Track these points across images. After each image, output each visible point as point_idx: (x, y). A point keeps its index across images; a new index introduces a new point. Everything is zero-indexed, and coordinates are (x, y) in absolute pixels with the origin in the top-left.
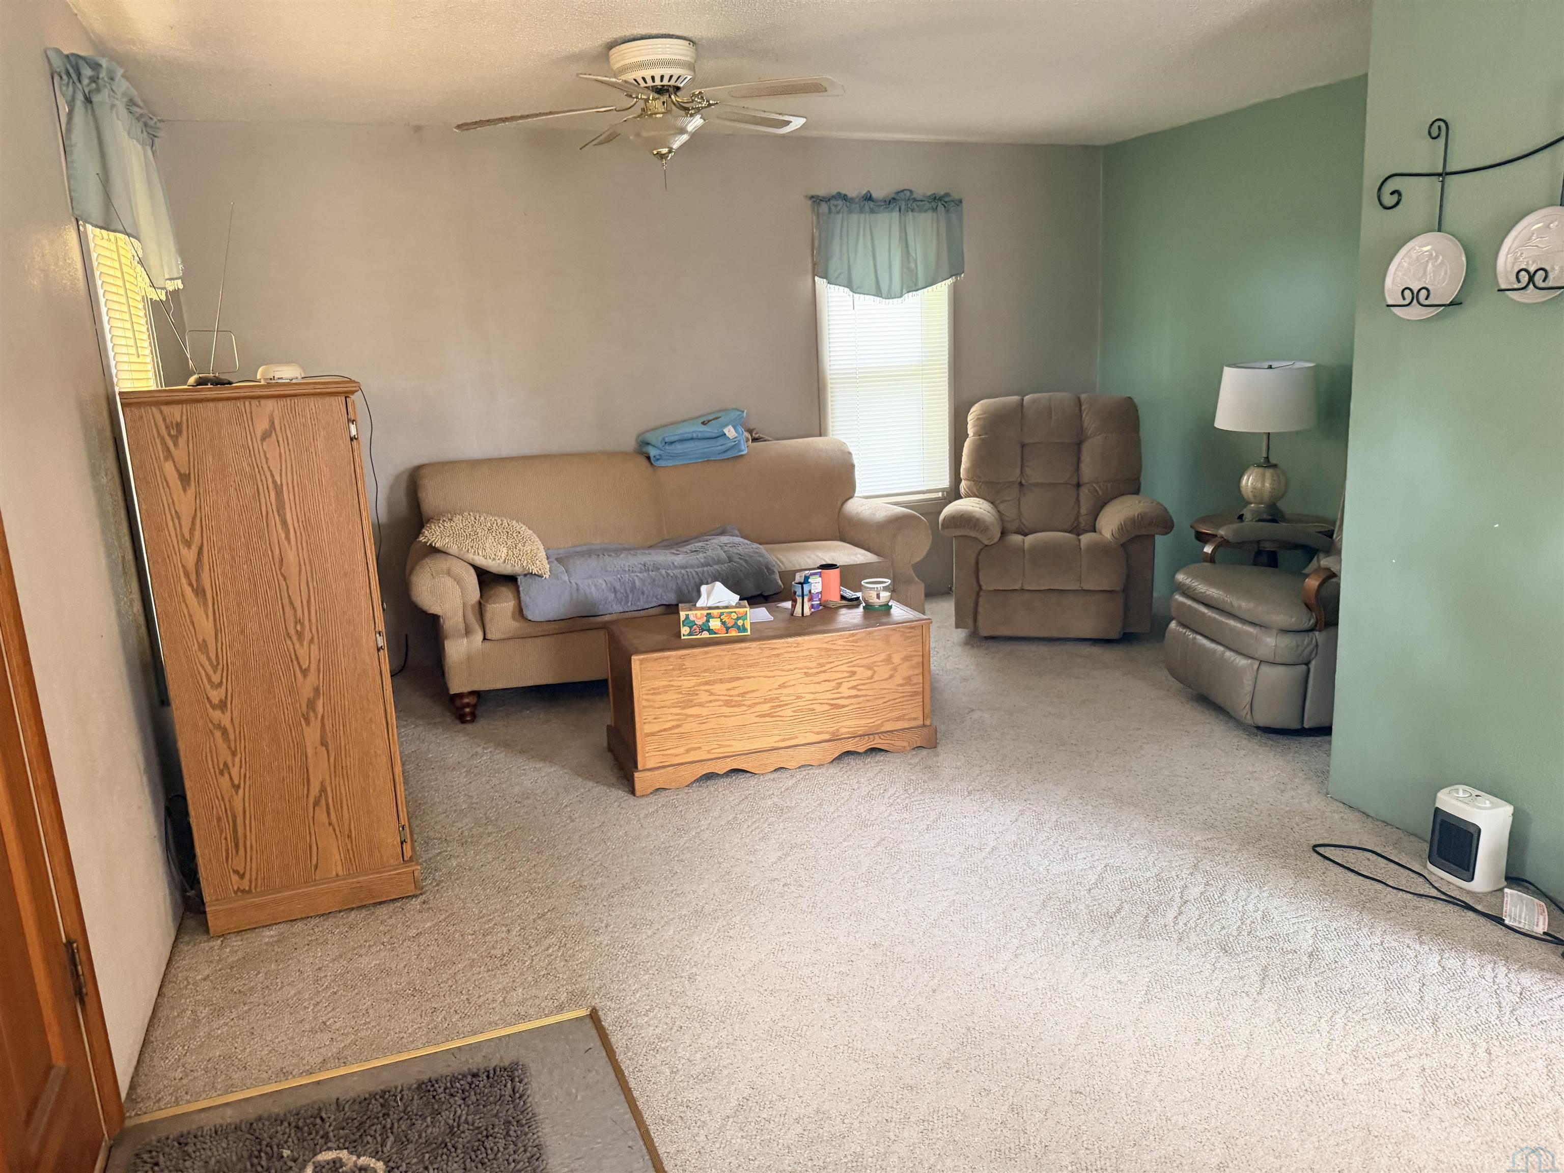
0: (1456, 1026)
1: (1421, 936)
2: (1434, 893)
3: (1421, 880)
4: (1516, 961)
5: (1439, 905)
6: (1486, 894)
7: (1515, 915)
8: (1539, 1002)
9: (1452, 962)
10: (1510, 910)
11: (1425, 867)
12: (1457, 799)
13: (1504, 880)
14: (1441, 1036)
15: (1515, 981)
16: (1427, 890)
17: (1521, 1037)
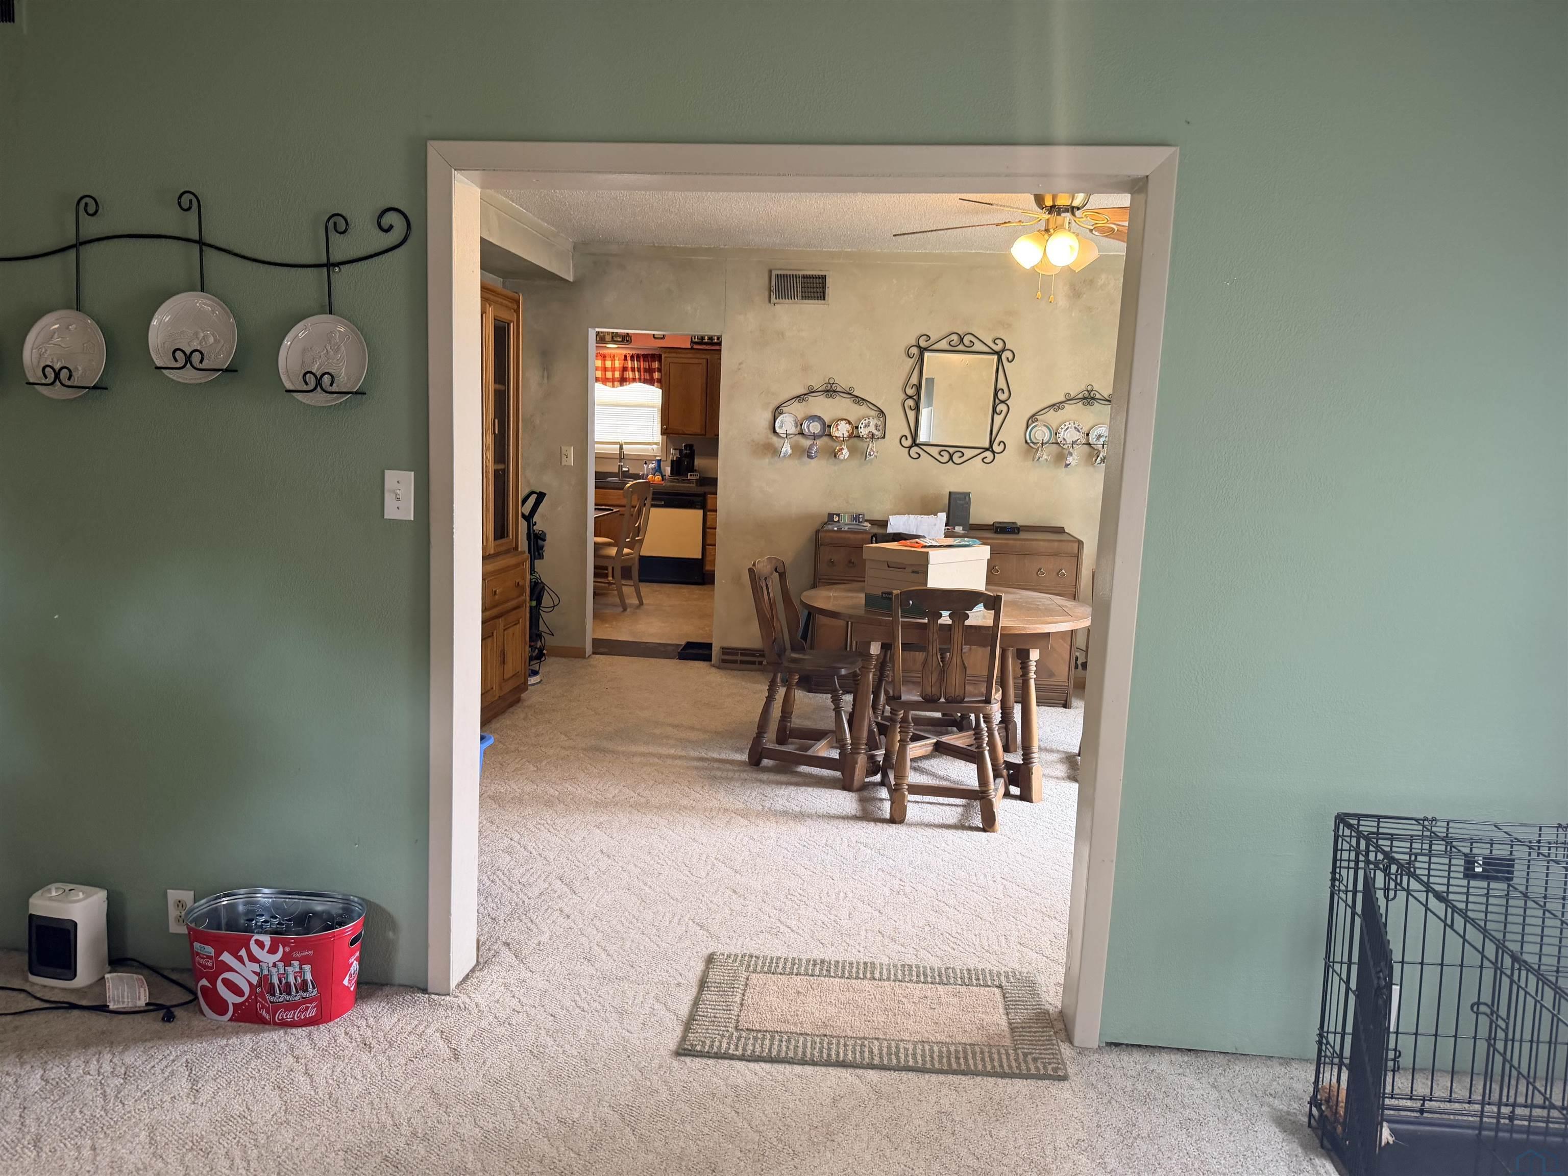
0: (59, 1138)
1: (22, 1057)
2: (37, 1004)
3: (23, 995)
4: (119, 1043)
5: (42, 1017)
6: (90, 986)
7: (118, 997)
8: (142, 1074)
9: (56, 1071)
10: (113, 994)
11: (27, 980)
12: (51, 899)
13: (107, 965)
14: (44, 1155)
15: (119, 1064)
16: (29, 1004)
17: (125, 1117)
